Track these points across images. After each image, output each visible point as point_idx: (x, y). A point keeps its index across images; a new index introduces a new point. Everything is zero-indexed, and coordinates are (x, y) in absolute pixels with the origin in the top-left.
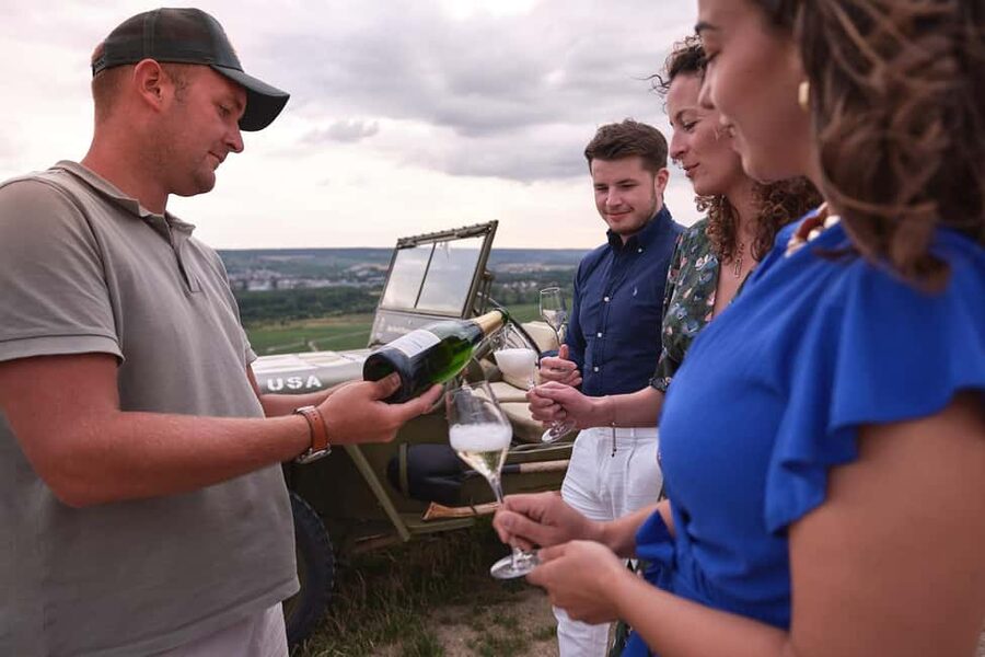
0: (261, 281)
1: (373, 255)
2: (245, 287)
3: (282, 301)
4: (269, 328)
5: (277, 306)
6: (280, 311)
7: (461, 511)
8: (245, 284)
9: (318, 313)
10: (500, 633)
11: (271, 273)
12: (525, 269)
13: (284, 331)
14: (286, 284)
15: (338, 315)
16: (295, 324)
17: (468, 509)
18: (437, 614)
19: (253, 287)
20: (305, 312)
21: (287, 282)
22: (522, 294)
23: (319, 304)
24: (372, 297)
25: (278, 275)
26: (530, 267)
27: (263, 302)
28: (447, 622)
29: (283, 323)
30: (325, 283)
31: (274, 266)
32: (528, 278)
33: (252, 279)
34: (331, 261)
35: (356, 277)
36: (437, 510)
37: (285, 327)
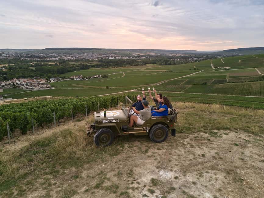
0: (112, 57)
1: (139, 51)
2: (108, 58)
3: (116, 62)
4: (114, 68)
5: (115, 63)
6: (116, 64)
7: (127, 133)
8: (108, 57)
9: (125, 65)
10: (131, 145)
11: (114, 55)
12: (176, 55)
13: (117, 69)
14: (118, 58)
15: (130, 66)
16: (120, 68)
17: (128, 133)
18: (125, 143)
19: (110, 58)
20: (122, 65)
21: (118, 57)
22: (175, 62)
23: (125, 63)
24: (138, 61)
25: (116, 55)
26: (178, 55)
27: (112, 62)
28: (126, 144)
29: (117, 67)
30: (127, 58)
31: (115, 53)
32: (177, 58)
33: (110, 56)
34: (128, 52)
35: (134, 56)
36: (125, 133)
37: (117, 68)
